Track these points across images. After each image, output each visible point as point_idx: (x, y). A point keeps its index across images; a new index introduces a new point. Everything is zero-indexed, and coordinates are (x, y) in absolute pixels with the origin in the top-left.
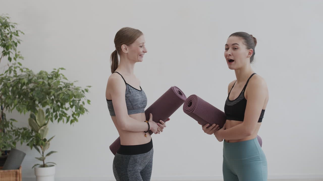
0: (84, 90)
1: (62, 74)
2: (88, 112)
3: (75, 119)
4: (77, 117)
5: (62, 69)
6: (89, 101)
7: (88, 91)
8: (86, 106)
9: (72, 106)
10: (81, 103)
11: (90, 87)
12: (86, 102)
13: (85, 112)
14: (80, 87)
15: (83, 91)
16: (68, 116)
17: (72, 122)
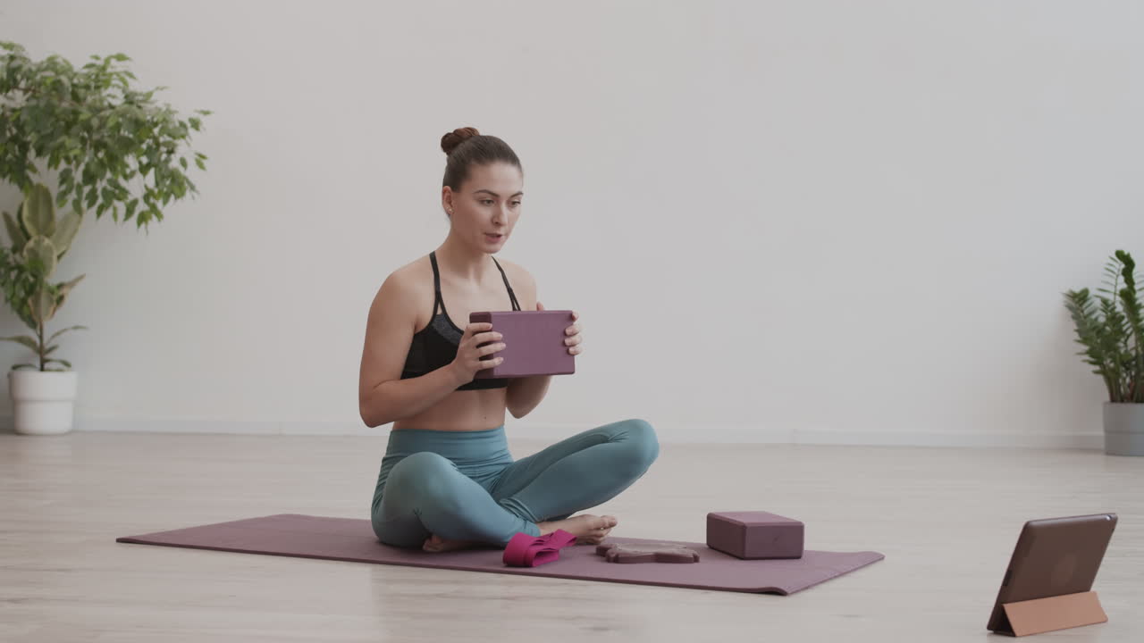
0: (186, 121)
2: (197, 193)
3: (155, 211)
4: (159, 204)
5: (120, 58)
6: (200, 159)
7: (201, 128)
8: (191, 173)
9: (144, 169)
10: (174, 163)
11: (206, 113)
12: (191, 162)
13: (188, 194)
14: (175, 112)
15: (182, 125)
16: (130, 198)
17: (143, 218)
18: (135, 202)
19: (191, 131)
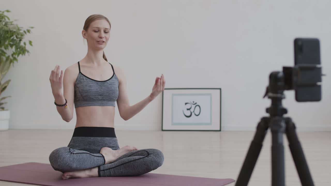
0: (26, 30)
1: (7, 17)
2: (30, 53)
3: (15, 59)
4: (16, 56)
5: (8, 11)
6: (30, 43)
7: (30, 32)
8: (28, 47)
9: (12, 46)
10: (22, 44)
11: (32, 28)
12: (28, 44)
13: (26, 53)
14: (22, 28)
15: (25, 32)
16: (7, 55)
17: (11, 61)
18: (9, 56)
19: (28, 33)
